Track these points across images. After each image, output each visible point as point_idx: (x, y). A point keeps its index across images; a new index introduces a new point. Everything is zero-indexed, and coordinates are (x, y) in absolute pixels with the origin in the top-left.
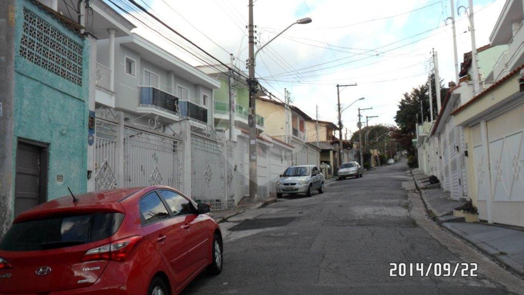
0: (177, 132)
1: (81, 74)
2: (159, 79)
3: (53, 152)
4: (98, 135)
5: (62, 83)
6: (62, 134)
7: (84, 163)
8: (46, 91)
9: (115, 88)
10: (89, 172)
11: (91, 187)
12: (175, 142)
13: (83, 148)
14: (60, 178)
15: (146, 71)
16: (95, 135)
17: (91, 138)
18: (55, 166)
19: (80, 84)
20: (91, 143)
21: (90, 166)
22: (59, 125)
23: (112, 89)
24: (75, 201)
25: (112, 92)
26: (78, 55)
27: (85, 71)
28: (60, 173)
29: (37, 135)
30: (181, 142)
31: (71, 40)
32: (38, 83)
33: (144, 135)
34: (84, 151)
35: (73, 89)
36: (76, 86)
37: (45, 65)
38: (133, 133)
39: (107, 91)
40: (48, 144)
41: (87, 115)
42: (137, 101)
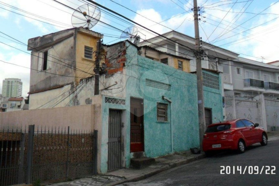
0: (258, 99)
1: (219, 86)
2: (253, 73)
3: (213, 111)
4: (226, 104)
5: (214, 90)
6: (215, 105)
7: (222, 113)
8: (210, 93)
9: (232, 82)
10: (224, 116)
11: (225, 120)
12: (257, 104)
13: (222, 109)
14: (215, 118)
15: (247, 71)
16: (225, 104)
17: (224, 105)
18: (214, 115)
19: (219, 89)
20: (224, 107)
21: (224, 114)
22: (214, 103)
23: (231, 83)
24: (220, 122)
25: (231, 84)
26: (217, 80)
27: (220, 84)
28: (215, 117)
29: (208, 106)
30: (260, 103)
31: (215, 77)
32: (207, 92)
33: (243, 102)
34: (222, 110)
35: (217, 91)
36: (218, 90)
37: (208, 86)
38: (238, 102)
39: (229, 84)
40: (211, 109)
41: (222, 98)
42: (243, 86)
